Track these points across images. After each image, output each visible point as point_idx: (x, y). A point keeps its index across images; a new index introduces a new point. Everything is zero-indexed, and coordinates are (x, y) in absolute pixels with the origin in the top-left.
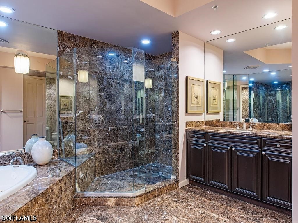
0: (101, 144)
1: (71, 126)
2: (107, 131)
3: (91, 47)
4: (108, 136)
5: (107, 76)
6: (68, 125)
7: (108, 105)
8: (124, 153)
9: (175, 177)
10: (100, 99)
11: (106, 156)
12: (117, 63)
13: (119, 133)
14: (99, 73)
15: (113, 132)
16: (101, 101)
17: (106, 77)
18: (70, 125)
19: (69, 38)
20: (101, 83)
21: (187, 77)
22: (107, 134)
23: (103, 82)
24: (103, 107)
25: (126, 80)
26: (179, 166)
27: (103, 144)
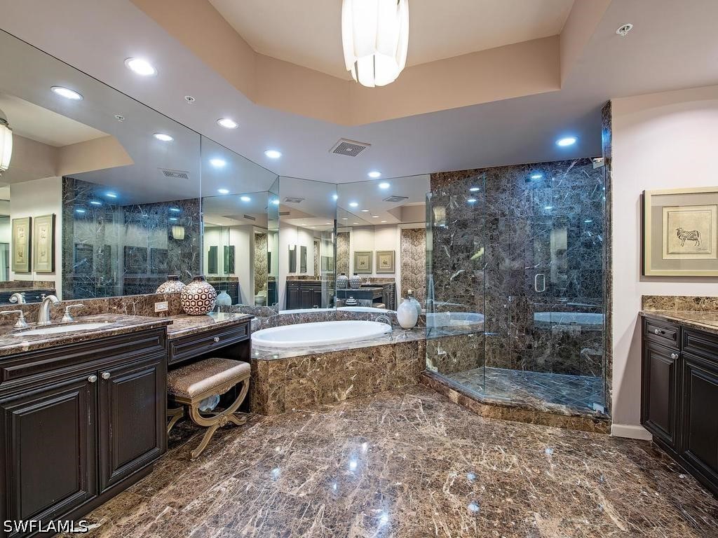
0: (494, 320)
1: (448, 289)
2: (505, 302)
3: (477, 180)
4: (506, 309)
5: (505, 216)
6: (443, 288)
7: (507, 261)
8: (540, 342)
9: (601, 408)
10: (492, 252)
11: (503, 340)
12: (526, 193)
13: (530, 306)
14: (490, 215)
15: (517, 305)
16: (493, 255)
17: (504, 218)
18: (445, 288)
19: (445, 178)
20: (494, 229)
21: (644, 192)
22: (505, 306)
23: (497, 226)
24: (498, 264)
25: (545, 216)
26: (611, 389)
27: (497, 320)
